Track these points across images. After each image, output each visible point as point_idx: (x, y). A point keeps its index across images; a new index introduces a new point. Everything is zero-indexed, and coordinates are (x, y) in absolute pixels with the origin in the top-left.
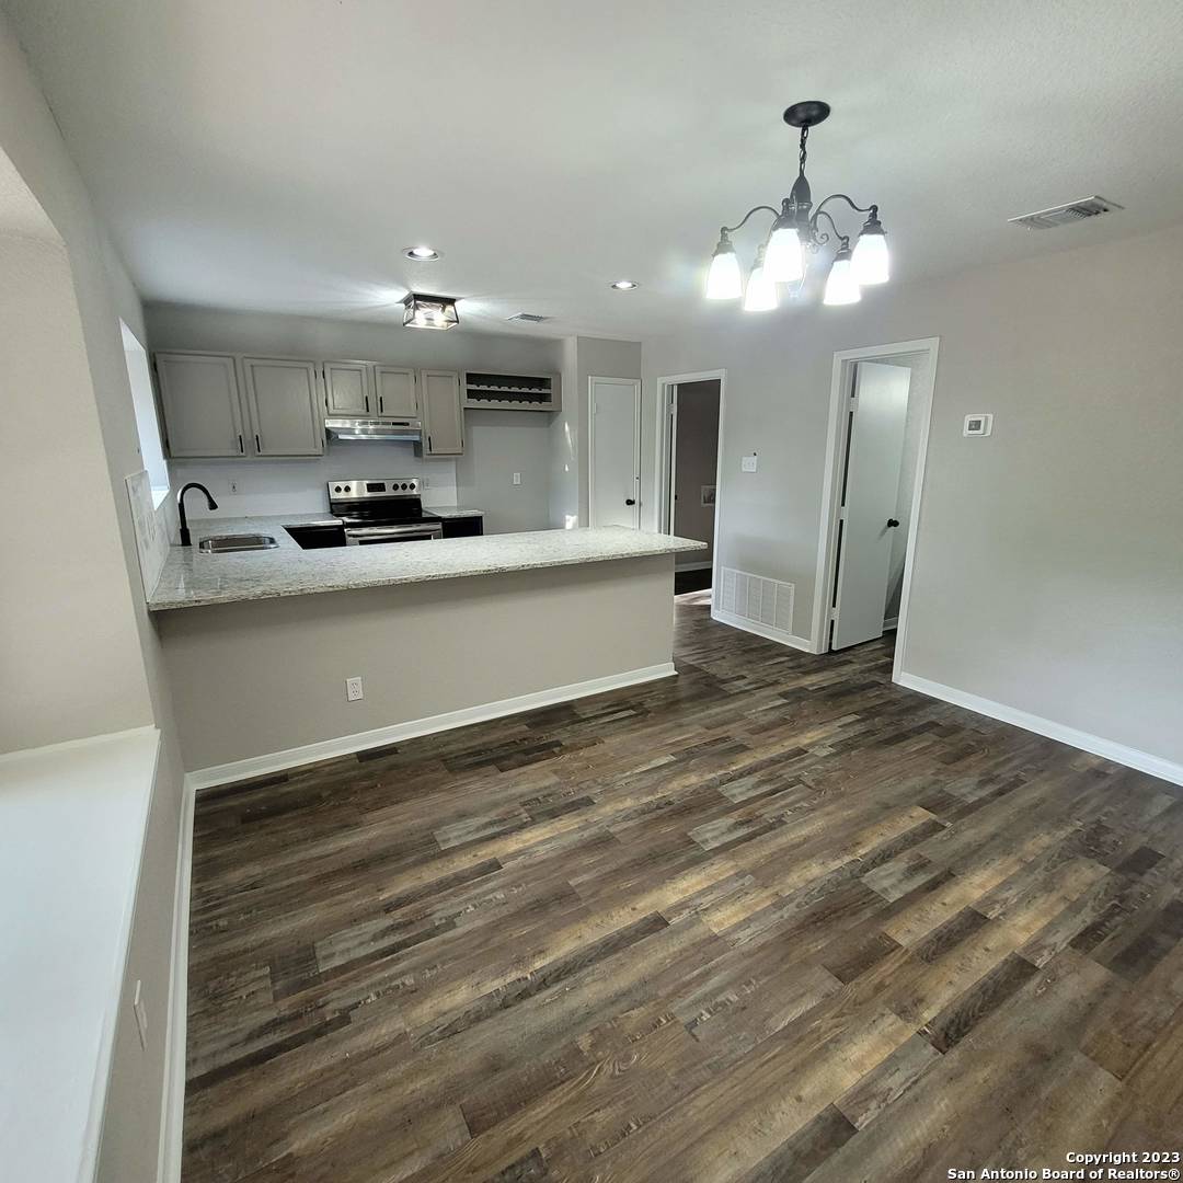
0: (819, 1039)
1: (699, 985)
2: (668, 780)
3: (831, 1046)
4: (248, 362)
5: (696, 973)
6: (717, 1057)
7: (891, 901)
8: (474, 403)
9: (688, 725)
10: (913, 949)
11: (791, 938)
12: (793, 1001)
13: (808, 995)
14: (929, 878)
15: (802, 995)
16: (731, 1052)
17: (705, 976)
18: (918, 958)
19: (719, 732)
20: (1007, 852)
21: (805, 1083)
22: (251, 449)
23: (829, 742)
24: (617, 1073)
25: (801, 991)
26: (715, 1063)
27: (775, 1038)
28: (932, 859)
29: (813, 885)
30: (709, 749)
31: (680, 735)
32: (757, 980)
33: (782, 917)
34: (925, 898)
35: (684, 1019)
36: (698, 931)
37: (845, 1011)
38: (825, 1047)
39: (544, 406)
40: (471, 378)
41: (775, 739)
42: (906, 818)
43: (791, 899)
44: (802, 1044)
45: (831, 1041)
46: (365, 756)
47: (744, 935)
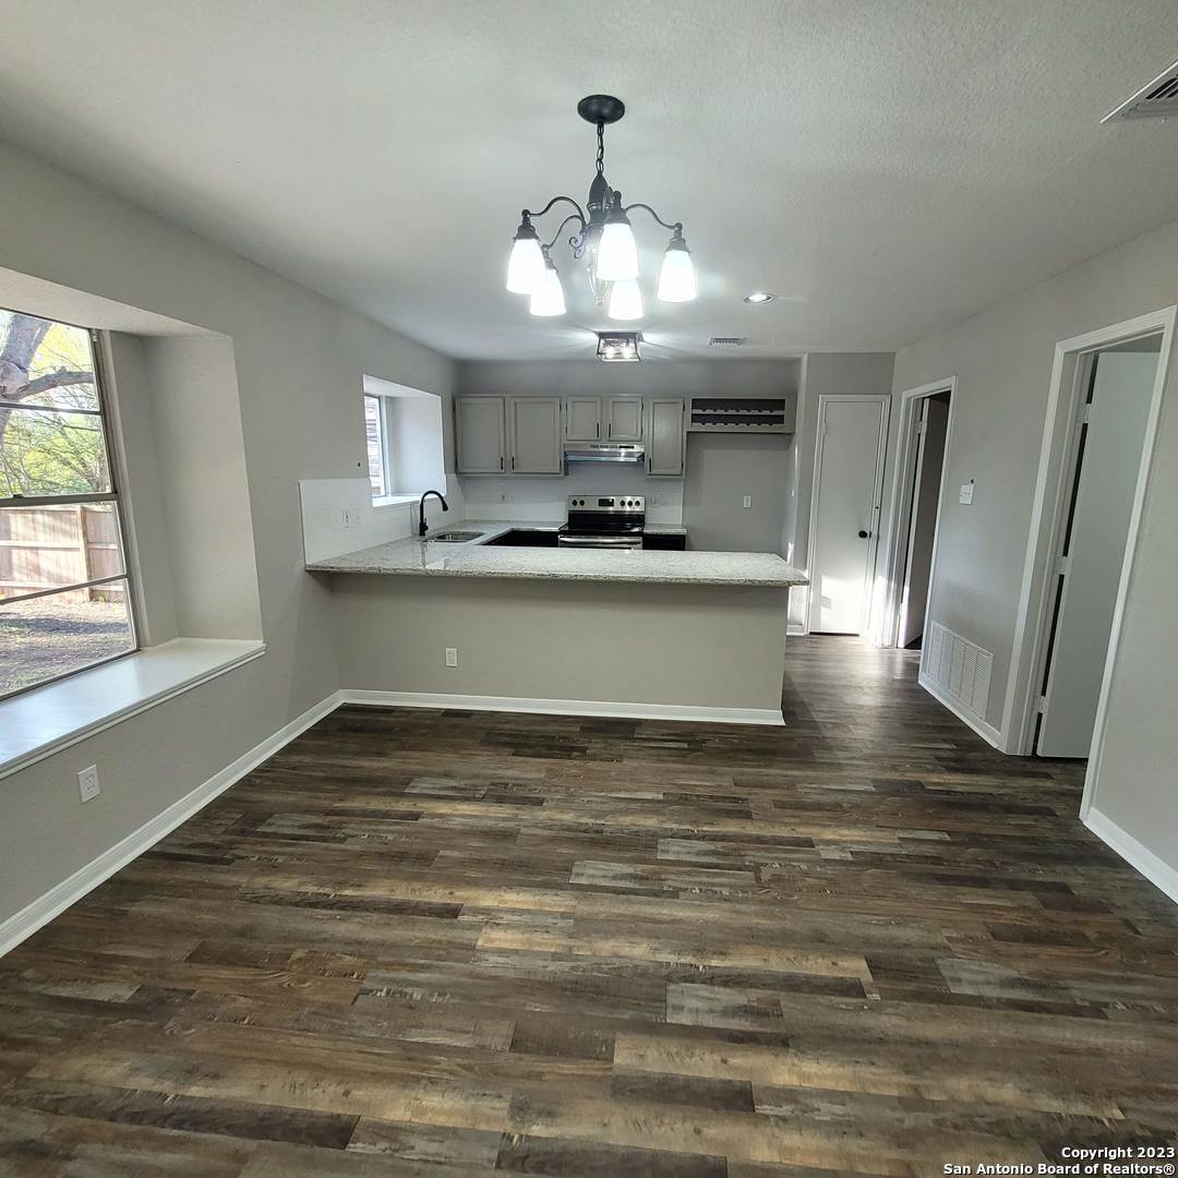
0: (424, 1070)
1: (409, 971)
2: (628, 812)
3: (424, 1082)
4: (513, 401)
5: (423, 961)
6: (346, 1023)
7: (668, 1021)
8: (698, 427)
9: (720, 774)
10: (618, 1072)
11: (526, 986)
12: (452, 1030)
13: (471, 1035)
14: (751, 1029)
15: (467, 1033)
16: (360, 1027)
17: (424, 968)
18: (610, 1081)
19: (741, 792)
20: (907, 1070)
21: (367, 1088)
22: (509, 468)
23: (855, 848)
24: (285, 985)
25: (468, 1029)
26: (340, 1026)
27: (398, 1043)
28: (786, 1016)
29: (615, 960)
30: (710, 802)
31: (698, 780)
32: (452, 997)
33: (545, 967)
34: (711, 1042)
35: (367, 984)
36: (469, 935)
37: (477, 1068)
38: (417, 1080)
39: (776, 428)
40: (696, 403)
41: (797, 820)
42: (828, 961)
43: (577, 958)
44: (408, 1063)
45: (429, 1078)
46: (449, 713)
47: (493, 959)
